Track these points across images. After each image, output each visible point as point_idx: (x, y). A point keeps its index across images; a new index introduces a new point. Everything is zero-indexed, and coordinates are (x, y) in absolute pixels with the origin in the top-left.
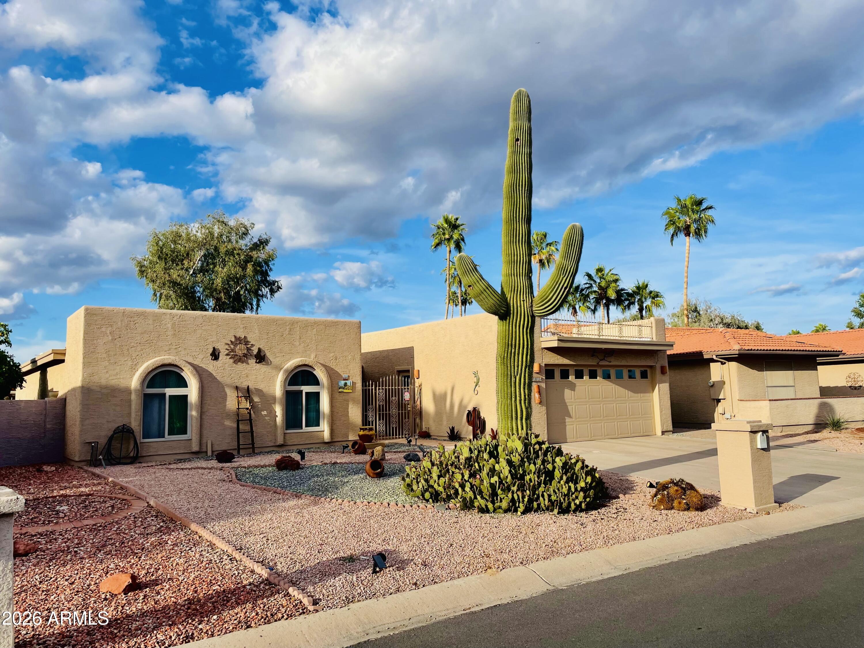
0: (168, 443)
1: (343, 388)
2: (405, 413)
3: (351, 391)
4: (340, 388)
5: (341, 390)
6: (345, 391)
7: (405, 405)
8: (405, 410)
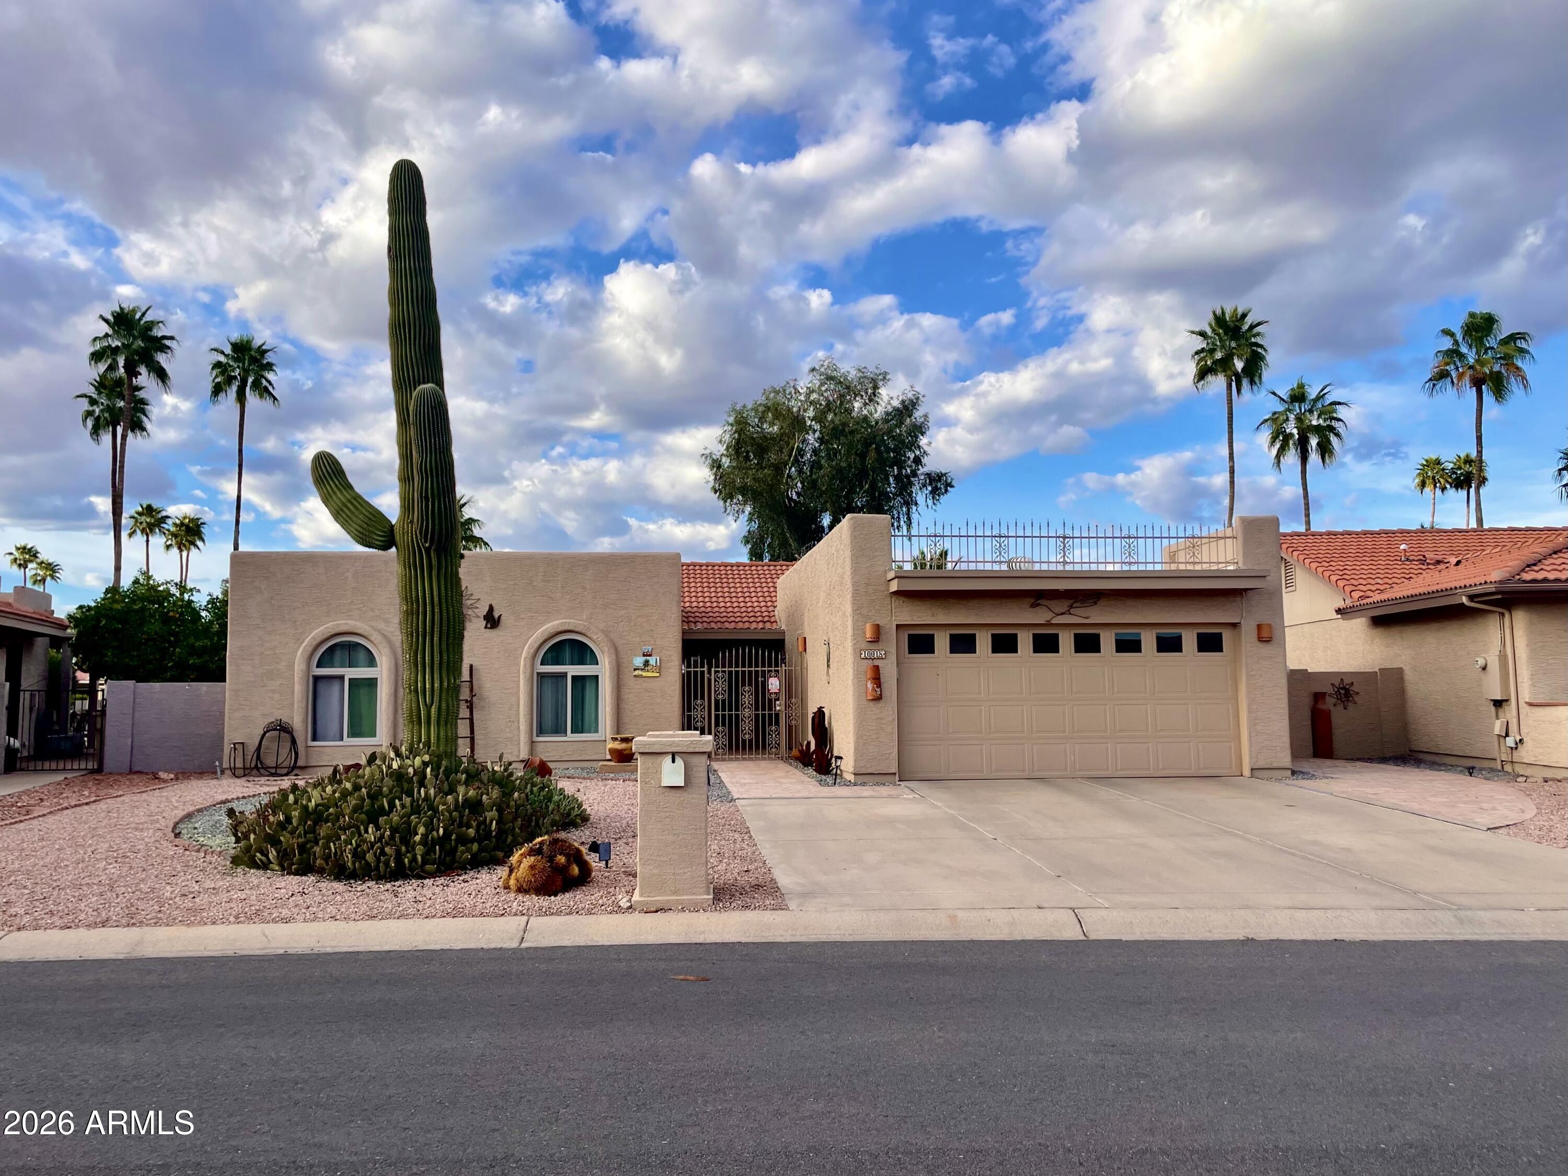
0: (348, 749)
1: (642, 669)
2: (770, 715)
3: (658, 675)
4: (635, 670)
5: (637, 673)
6: (644, 674)
7: (770, 700)
8: (770, 709)
